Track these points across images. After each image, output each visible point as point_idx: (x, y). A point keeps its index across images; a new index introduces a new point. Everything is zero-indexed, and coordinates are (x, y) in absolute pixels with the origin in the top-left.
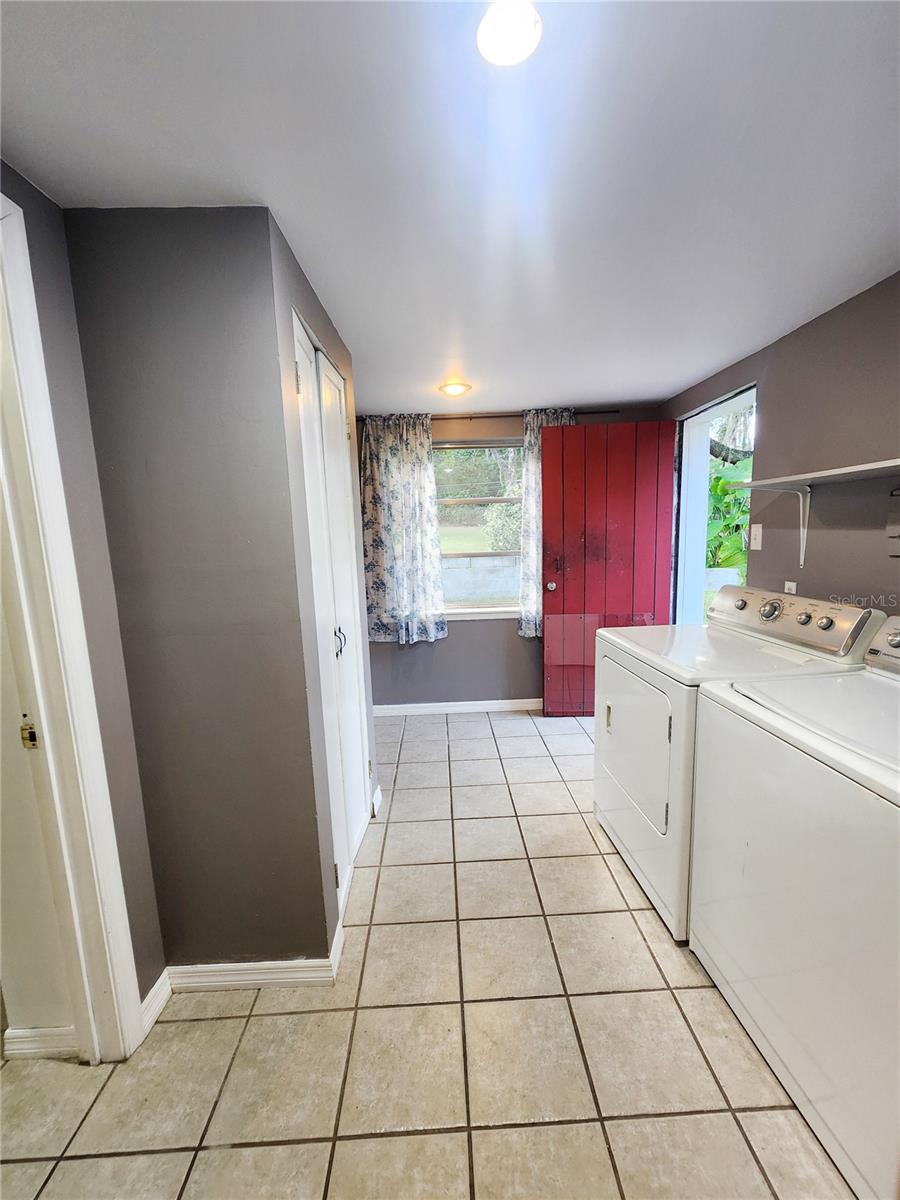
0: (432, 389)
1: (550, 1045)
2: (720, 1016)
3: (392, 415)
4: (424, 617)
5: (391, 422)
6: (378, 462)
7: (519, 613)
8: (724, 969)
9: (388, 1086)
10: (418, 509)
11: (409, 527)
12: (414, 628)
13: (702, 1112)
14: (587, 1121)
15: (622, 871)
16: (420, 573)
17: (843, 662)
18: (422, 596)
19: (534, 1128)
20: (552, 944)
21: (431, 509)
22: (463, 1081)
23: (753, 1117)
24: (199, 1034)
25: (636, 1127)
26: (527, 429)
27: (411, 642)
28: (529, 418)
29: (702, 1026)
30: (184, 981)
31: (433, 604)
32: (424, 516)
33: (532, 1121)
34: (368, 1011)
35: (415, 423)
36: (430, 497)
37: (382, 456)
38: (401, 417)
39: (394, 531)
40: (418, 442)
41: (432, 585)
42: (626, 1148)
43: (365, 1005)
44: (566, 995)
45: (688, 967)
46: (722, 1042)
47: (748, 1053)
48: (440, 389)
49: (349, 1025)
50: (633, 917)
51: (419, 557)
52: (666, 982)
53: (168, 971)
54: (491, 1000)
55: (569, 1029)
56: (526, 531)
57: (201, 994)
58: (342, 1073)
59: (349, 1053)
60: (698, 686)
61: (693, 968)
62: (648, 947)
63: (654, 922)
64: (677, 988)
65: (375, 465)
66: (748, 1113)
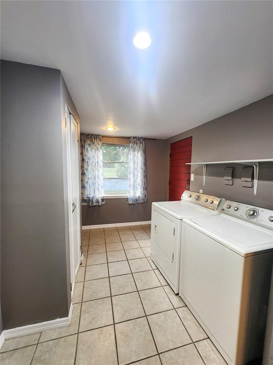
0: (104, 128)
1: (142, 333)
2: (188, 315)
3: (90, 134)
4: (98, 198)
5: (89, 136)
6: (84, 148)
7: (128, 196)
8: (189, 300)
9: (91, 359)
10: (97, 164)
11: (94, 169)
12: (94, 200)
13: (186, 345)
14: (154, 356)
15: (159, 274)
16: (97, 183)
17: (216, 212)
18: (97, 191)
19: (139, 362)
20: (141, 300)
21: (101, 164)
22: (116, 351)
23: (199, 343)
24: (17, 354)
25: (168, 354)
26: (131, 142)
27: (93, 205)
28: (131, 139)
29: (184, 318)
30: (11, 335)
31: (101, 193)
32: (99, 166)
33: (138, 360)
34: (82, 333)
35: (97, 137)
36: (101, 160)
37: (86, 146)
38: (92, 135)
39: (89, 170)
40: (98, 143)
41: (101, 187)
42: (166, 361)
43: (81, 331)
44: (146, 316)
45: (179, 301)
46: (189, 322)
47: (196, 324)
48: (106, 128)
49: (76, 339)
50: (163, 288)
51: (97, 179)
52: (174, 307)
53: (4, 332)
54: (123, 322)
55: (147, 327)
56: (130, 172)
57: (18, 338)
58: (74, 358)
59: (76, 350)
60: (182, 220)
61: (180, 301)
62: (168, 297)
63: (169, 289)
64: (177, 308)
65: (83, 149)
66: (198, 343)
